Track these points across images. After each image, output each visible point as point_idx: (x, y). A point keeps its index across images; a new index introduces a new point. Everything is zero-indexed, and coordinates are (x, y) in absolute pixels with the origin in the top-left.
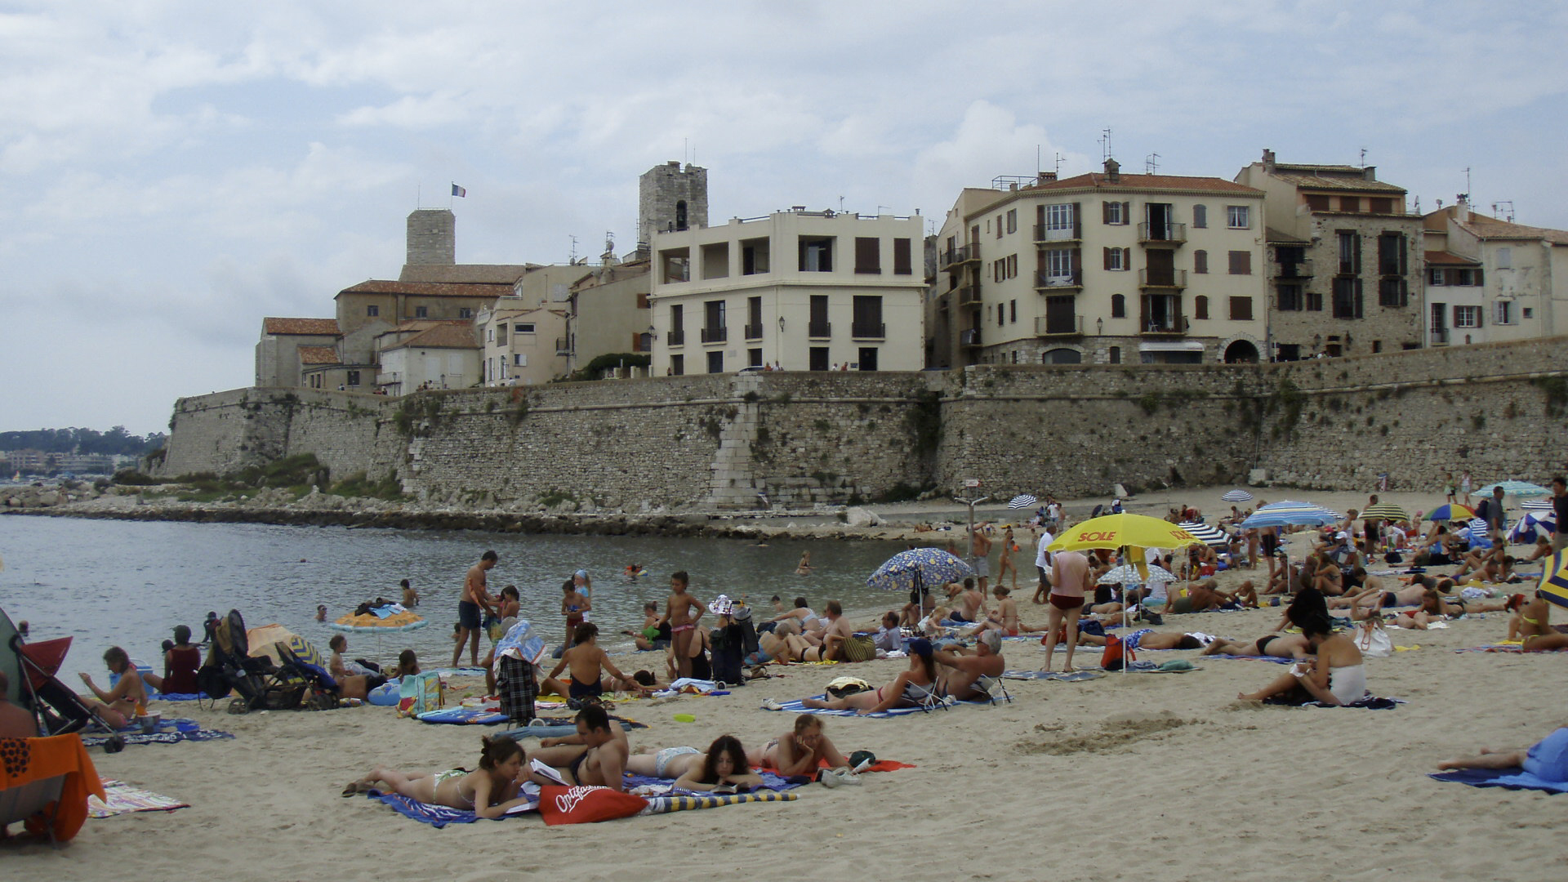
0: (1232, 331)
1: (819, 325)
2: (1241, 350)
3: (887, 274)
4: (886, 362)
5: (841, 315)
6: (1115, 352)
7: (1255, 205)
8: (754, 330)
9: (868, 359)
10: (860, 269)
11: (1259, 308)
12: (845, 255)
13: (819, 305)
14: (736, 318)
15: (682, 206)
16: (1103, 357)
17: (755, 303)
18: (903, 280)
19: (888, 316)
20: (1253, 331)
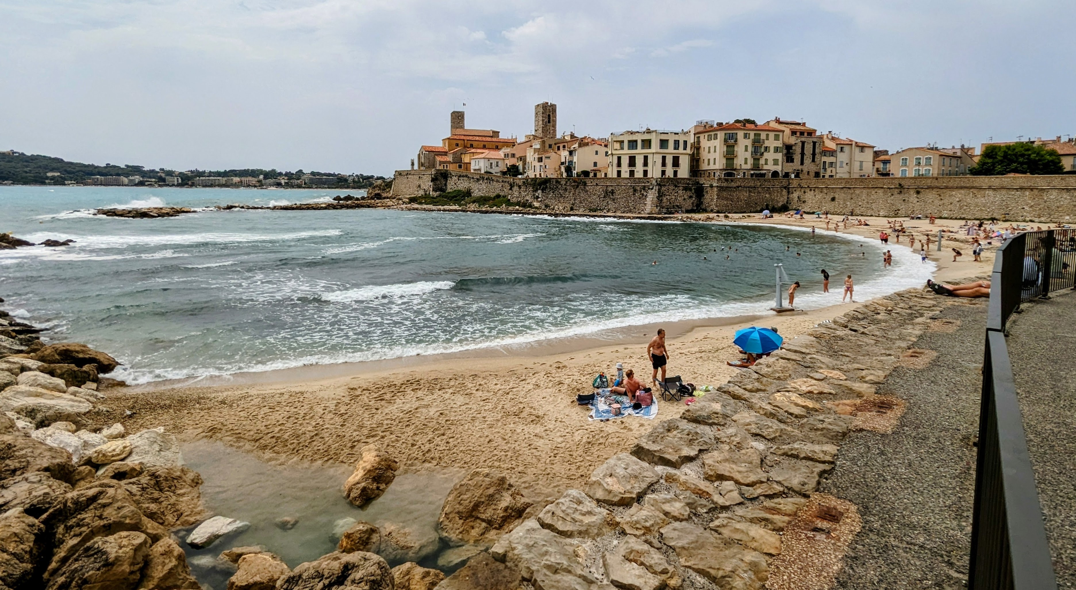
0: (773, 168)
1: (664, 164)
2: (775, 174)
3: (681, 150)
4: (680, 175)
5: (669, 161)
6: (744, 173)
7: (781, 134)
8: (646, 164)
9: (675, 173)
10: (675, 149)
11: (780, 163)
12: (671, 144)
13: (664, 158)
14: (639, 161)
15: (549, 116)
16: (742, 174)
17: (646, 158)
18: (685, 151)
19: (681, 161)
20: (778, 168)
